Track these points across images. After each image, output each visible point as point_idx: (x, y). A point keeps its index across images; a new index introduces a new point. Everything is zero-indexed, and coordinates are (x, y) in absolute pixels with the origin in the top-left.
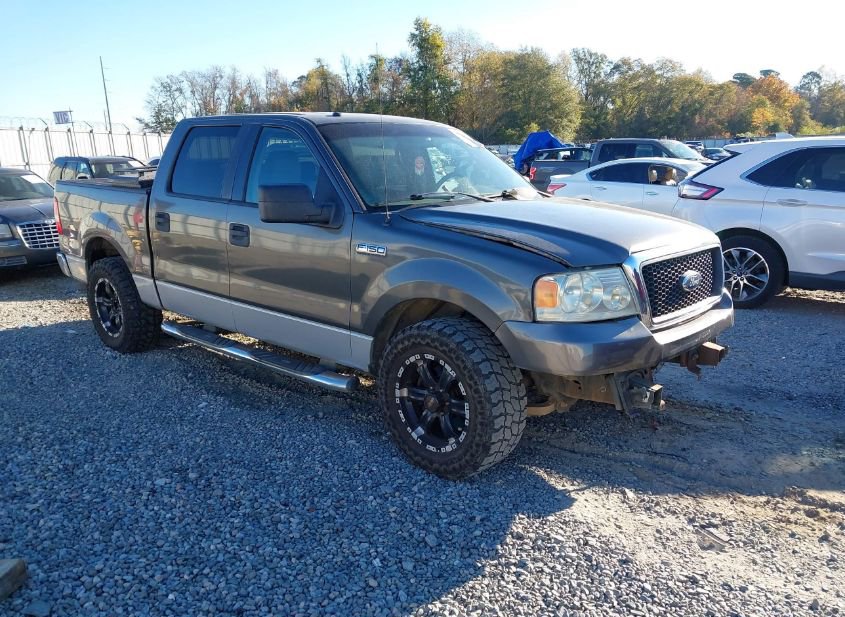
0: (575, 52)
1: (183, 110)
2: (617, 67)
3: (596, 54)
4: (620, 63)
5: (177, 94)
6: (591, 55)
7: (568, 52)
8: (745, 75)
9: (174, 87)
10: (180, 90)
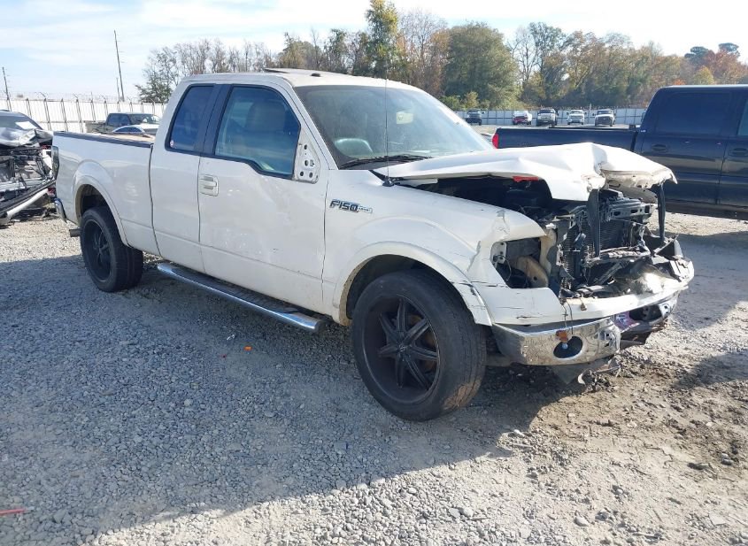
0: (532, 26)
1: (176, 78)
2: (569, 41)
3: (551, 28)
4: (573, 37)
5: (171, 63)
6: (547, 28)
7: (526, 26)
8: (702, 48)
9: (169, 58)
10: (174, 61)
